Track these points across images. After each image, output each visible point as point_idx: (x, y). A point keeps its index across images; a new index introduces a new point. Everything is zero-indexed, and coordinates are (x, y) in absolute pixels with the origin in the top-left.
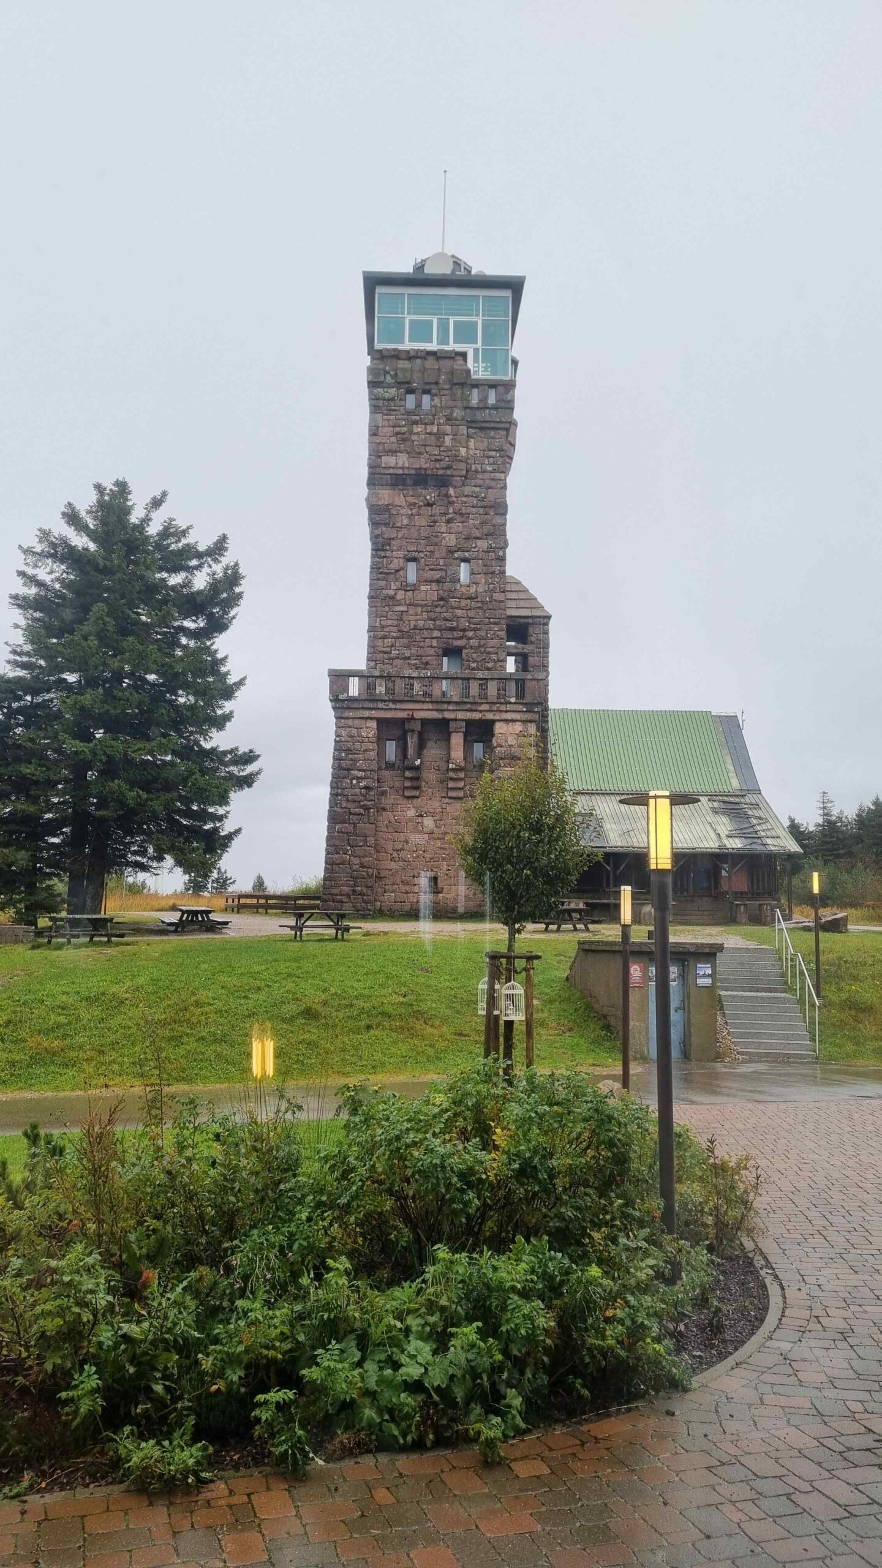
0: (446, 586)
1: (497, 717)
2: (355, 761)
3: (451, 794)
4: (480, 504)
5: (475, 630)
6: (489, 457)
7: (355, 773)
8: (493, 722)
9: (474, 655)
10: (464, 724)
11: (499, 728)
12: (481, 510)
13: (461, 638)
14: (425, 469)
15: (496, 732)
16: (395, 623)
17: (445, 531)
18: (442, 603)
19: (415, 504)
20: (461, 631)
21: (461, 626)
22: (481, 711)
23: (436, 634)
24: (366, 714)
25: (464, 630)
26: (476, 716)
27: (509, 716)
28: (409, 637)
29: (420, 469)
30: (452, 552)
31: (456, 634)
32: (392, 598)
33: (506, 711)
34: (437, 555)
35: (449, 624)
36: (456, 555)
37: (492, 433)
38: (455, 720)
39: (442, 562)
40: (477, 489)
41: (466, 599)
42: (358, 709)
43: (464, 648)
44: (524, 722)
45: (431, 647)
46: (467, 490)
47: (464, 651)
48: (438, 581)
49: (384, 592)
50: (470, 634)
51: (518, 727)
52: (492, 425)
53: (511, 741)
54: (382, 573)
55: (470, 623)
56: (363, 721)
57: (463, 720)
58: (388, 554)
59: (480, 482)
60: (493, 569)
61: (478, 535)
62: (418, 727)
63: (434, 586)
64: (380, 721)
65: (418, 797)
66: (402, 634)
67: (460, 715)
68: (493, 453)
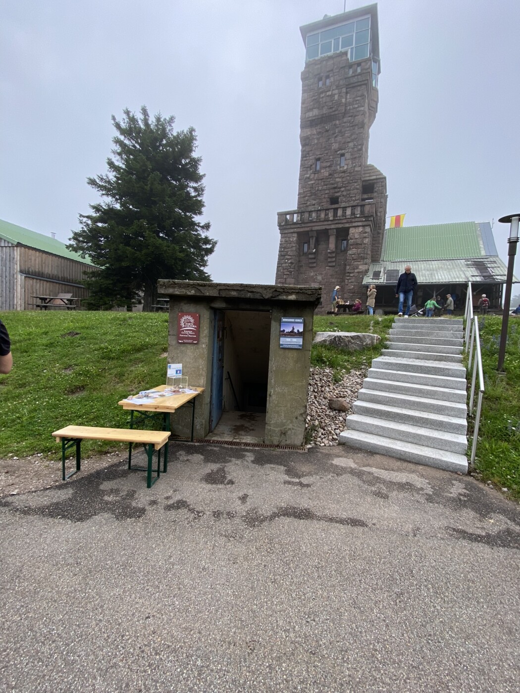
0: (333, 168)
1: (351, 225)
2: (287, 252)
3: (330, 264)
4: (351, 125)
5: (345, 187)
6: (356, 101)
7: (287, 257)
8: (349, 228)
9: (344, 199)
10: (335, 230)
11: (352, 231)
12: (351, 128)
13: (338, 192)
14: (326, 114)
15: (350, 233)
16: (309, 189)
17: (333, 142)
18: (330, 176)
19: (320, 132)
20: (339, 188)
21: (339, 186)
22: (343, 223)
23: (327, 192)
24: (292, 230)
25: (340, 188)
26: (340, 226)
27: (356, 224)
28: (315, 195)
29: (323, 114)
30: (337, 151)
31: (336, 190)
32: (309, 178)
33: (355, 222)
34: (329, 154)
35: (333, 186)
36: (338, 152)
37: (359, 88)
38: (331, 229)
39: (331, 157)
40: (350, 118)
41: (342, 173)
42: (289, 229)
43: (340, 196)
44: (363, 226)
45: (325, 198)
46: (345, 120)
47: (339, 198)
48: (329, 167)
49: (305, 176)
50: (343, 189)
51: (361, 229)
52: (359, 84)
53: (357, 236)
54: (304, 168)
55: (343, 184)
56: (291, 234)
57: (335, 229)
58: (308, 158)
59: (351, 114)
60: (356, 156)
61: (349, 141)
62: (315, 234)
63: (328, 169)
64: (298, 233)
65: (315, 267)
66: (312, 194)
67: (333, 226)
68: (359, 98)
